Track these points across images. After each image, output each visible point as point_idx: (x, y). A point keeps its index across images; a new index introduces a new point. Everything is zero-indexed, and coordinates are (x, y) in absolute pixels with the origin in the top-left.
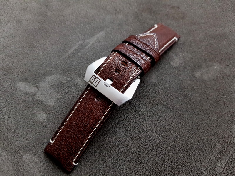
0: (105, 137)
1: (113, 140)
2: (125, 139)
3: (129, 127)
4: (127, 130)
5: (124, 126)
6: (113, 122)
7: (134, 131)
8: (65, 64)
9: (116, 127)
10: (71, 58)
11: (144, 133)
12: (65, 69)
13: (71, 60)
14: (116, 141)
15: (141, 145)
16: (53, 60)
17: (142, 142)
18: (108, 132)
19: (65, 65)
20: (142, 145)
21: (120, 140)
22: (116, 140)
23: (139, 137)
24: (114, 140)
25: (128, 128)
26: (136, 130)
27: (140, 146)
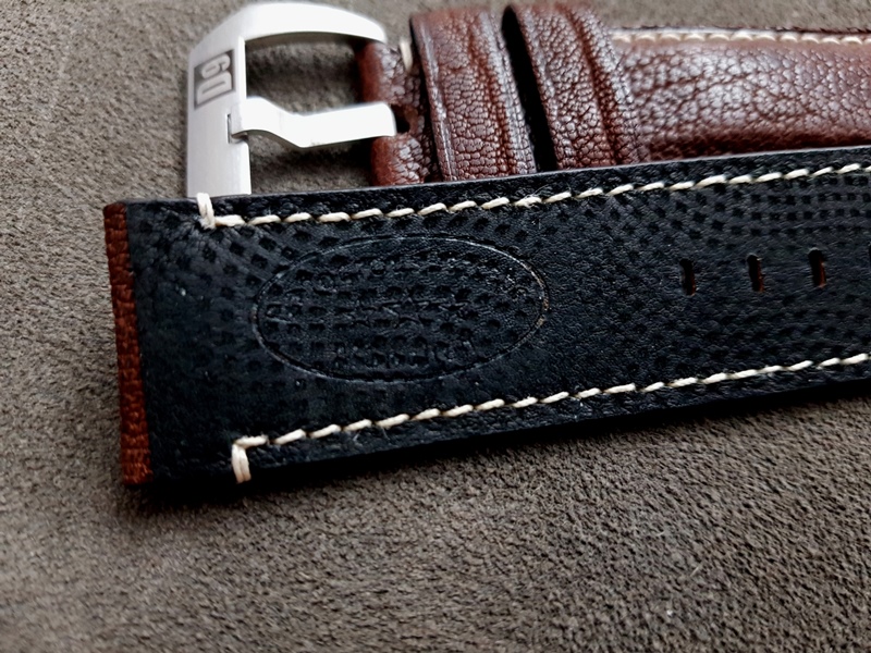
0: (555, 611)
1: (623, 624)
2: (711, 596)
3: (716, 495)
4: (706, 518)
5: (669, 491)
6: (587, 476)
7: (759, 513)
8: (126, 109)
9: (615, 508)
10: (170, 70)
11: (831, 519)
12: (134, 144)
13: (169, 80)
14: (644, 625)
15: (836, 610)
16: (35, 95)
17: (838, 590)
18: (567, 561)
19: (132, 119)
20: (845, 614)
21: (679, 612)
22: (647, 616)
23: (810, 556)
24: (629, 622)
25: (704, 502)
26: (771, 507)
27: (836, 625)
